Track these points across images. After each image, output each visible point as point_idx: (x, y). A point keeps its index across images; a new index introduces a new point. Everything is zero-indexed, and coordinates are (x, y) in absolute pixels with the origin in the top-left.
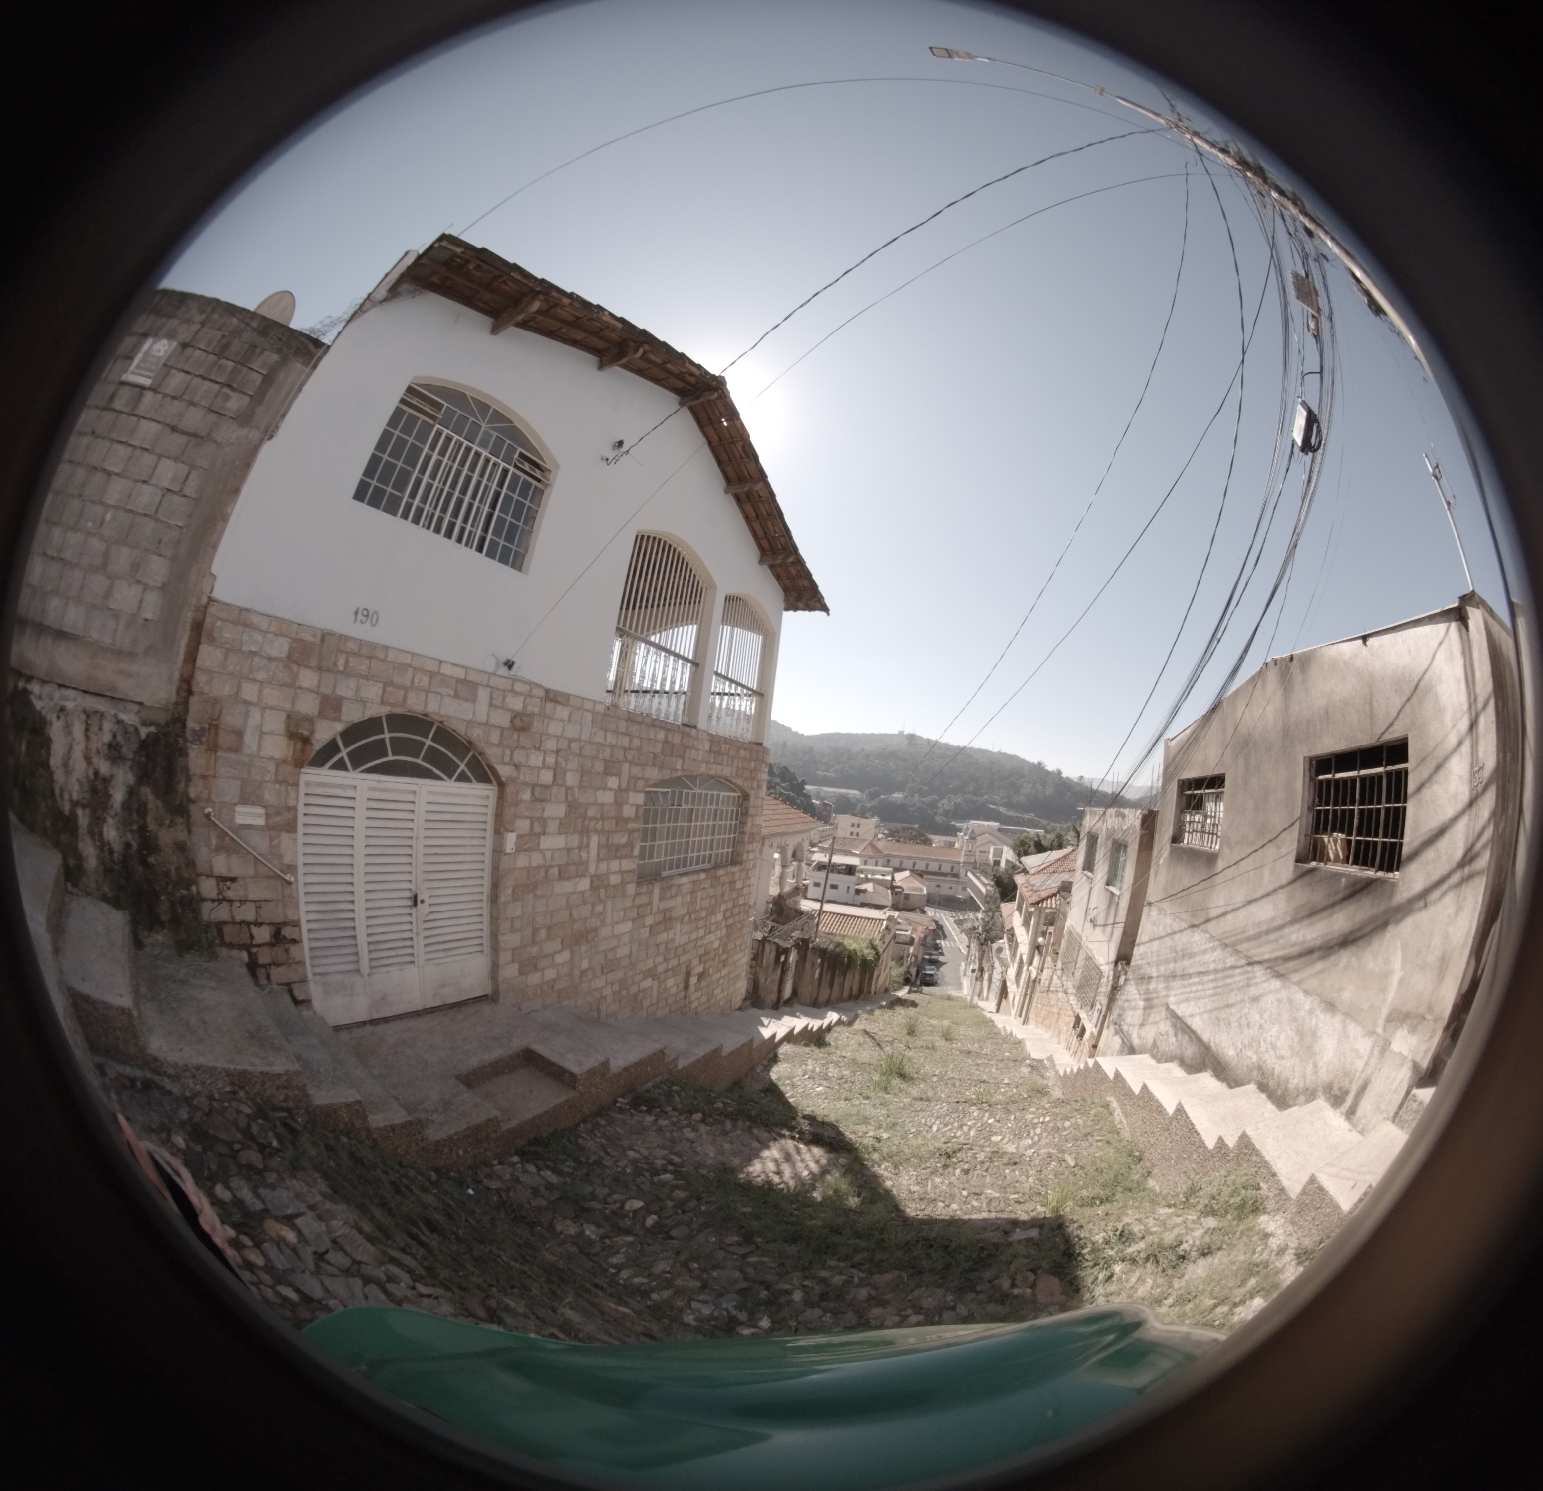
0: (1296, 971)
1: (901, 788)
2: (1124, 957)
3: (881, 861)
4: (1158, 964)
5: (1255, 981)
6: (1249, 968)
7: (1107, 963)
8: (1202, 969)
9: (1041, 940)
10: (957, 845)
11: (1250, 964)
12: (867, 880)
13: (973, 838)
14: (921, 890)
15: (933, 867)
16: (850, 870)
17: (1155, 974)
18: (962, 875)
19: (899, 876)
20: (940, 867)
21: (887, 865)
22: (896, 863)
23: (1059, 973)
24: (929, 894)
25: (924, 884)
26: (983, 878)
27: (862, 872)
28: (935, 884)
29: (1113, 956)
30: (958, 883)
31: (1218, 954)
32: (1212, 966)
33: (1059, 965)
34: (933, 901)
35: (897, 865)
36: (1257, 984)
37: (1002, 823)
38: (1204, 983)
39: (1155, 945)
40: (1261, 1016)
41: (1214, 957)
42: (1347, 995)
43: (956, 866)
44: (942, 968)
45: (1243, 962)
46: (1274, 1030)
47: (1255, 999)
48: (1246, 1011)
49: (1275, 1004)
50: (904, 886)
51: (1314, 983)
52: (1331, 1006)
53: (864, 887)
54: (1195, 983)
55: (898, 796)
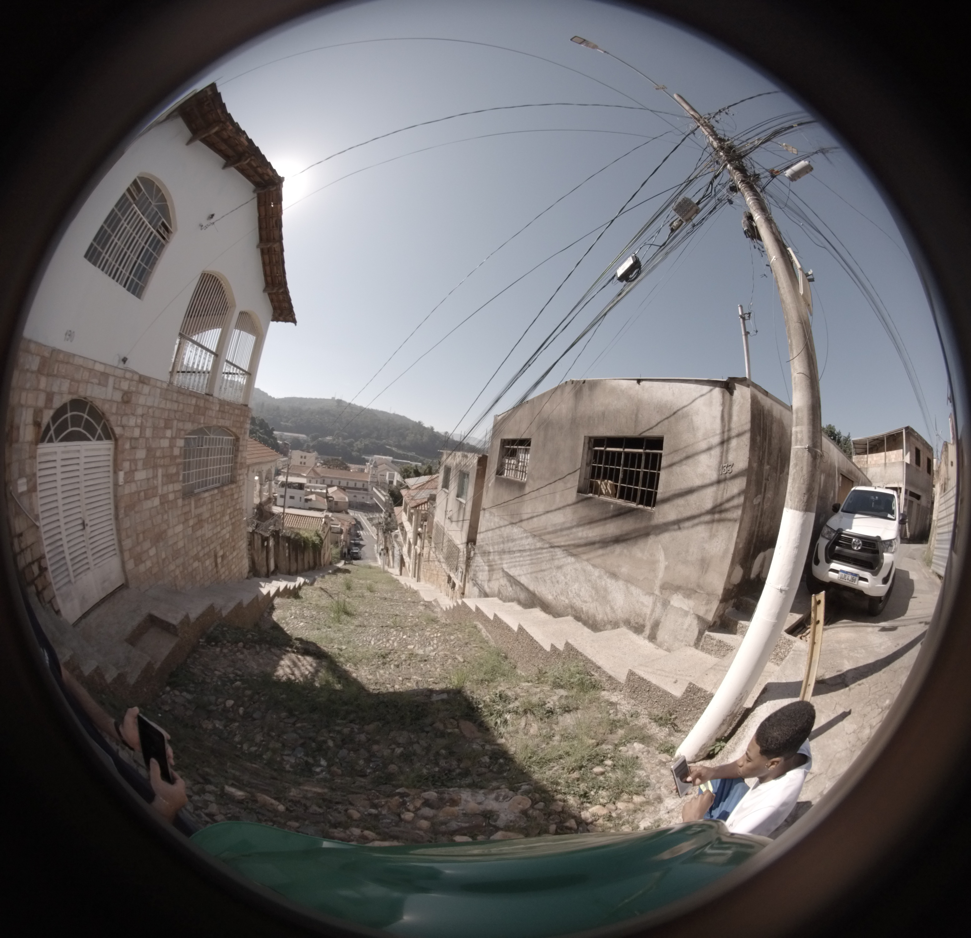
0: (584, 553)
1: (331, 434)
2: (471, 540)
3: (319, 480)
4: (493, 544)
5: (557, 557)
6: (552, 550)
7: (462, 544)
8: (521, 548)
9: (420, 529)
10: (366, 471)
11: (552, 547)
12: (312, 493)
13: (376, 466)
14: (345, 499)
15: (351, 484)
16: (301, 486)
17: (492, 550)
18: (370, 489)
19: (331, 490)
20: (355, 484)
21: (323, 483)
22: (328, 481)
23: (434, 549)
24: (350, 502)
25: (346, 495)
26: (383, 492)
28: (353, 495)
29: (465, 540)
30: (367, 494)
31: (530, 540)
32: (527, 547)
33: (433, 545)
34: (352, 506)
35: (329, 483)
36: (558, 559)
37: (394, 458)
38: (524, 557)
39: (490, 534)
40: (565, 577)
41: (528, 542)
42: (624, 570)
43: (366, 484)
44: (363, 549)
45: (547, 546)
46: (576, 586)
47: (559, 568)
48: (554, 574)
49: (573, 571)
50: (334, 496)
51: (598, 561)
52: (614, 575)
53: (310, 497)
54: (518, 557)
55: (329, 438)
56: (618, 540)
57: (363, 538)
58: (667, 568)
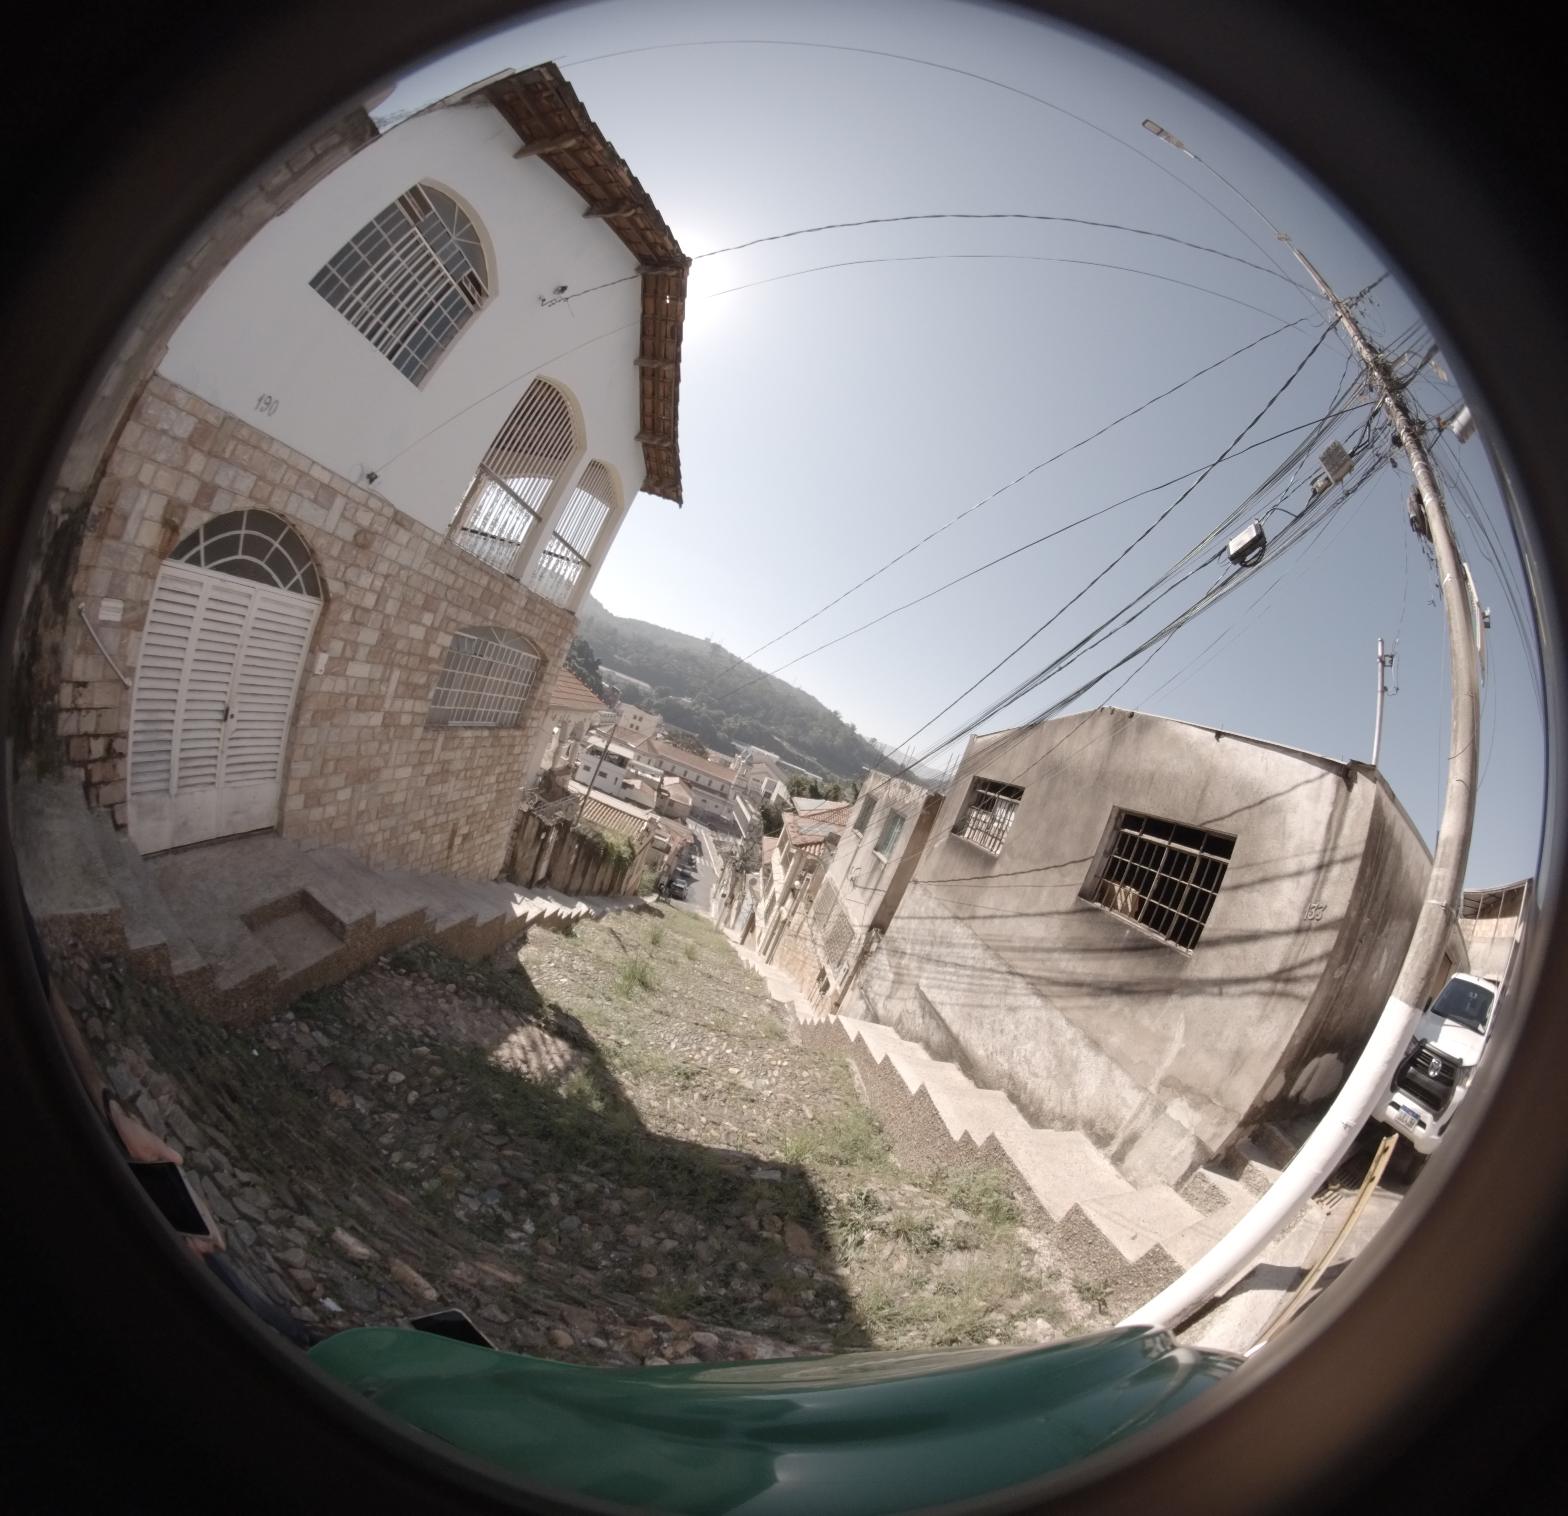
0: (1060, 997)
1: (691, 695)
2: (879, 925)
3: (654, 761)
4: (914, 942)
5: (1015, 991)
6: (1010, 977)
7: (861, 926)
8: (959, 961)
9: (797, 883)
10: (732, 766)
11: (1011, 973)
12: (636, 776)
13: (750, 764)
14: (687, 800)
15: (704, 781)
16: (622, 762)
17: (909, 951)
18: (731, 797)
19: (668, 781)
20: (710, 782)
21: (659, 767)
22: (668, 766)
23: (810, 921)
24: (693, 807)
25: (690, 795)
26: (750, 806)
27: (633, 766)
28: (702, 798)
29: (868, 921)
30: (725, 803)
31: (979, 952)
32: (970, 962)
33: (812, 913)
34: (696, 814)
35: (669, 770)
36: (1015, 995)
37: (782, 758)
38: (958, 976)
39: (914, 924)
40: (1016, 1027)
41: (974, 955)
42: (1115, 1040)
43: (726, 786)
44: (693, 885)
45: (1004, 969)
46: (1030, 1046)
47: (1012, 1009)
48: (1001, 1017)
49: (1033, 1021)
50: (671, 792)
51: (1079, 1015)
52: (1096, 1045)
53: (631, 782)
54: (950, 973)
55: (686, 700)
56: (1121, 989)
57: (699, 868)
58: (1181, 1053)
